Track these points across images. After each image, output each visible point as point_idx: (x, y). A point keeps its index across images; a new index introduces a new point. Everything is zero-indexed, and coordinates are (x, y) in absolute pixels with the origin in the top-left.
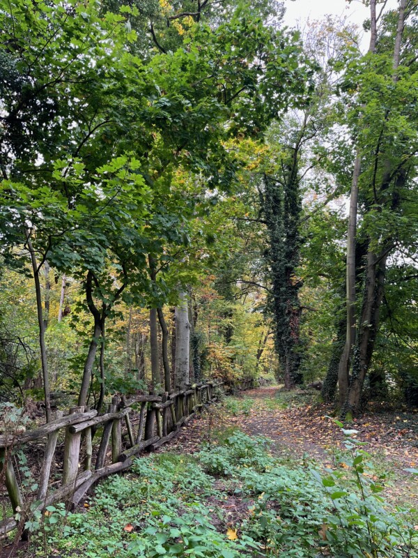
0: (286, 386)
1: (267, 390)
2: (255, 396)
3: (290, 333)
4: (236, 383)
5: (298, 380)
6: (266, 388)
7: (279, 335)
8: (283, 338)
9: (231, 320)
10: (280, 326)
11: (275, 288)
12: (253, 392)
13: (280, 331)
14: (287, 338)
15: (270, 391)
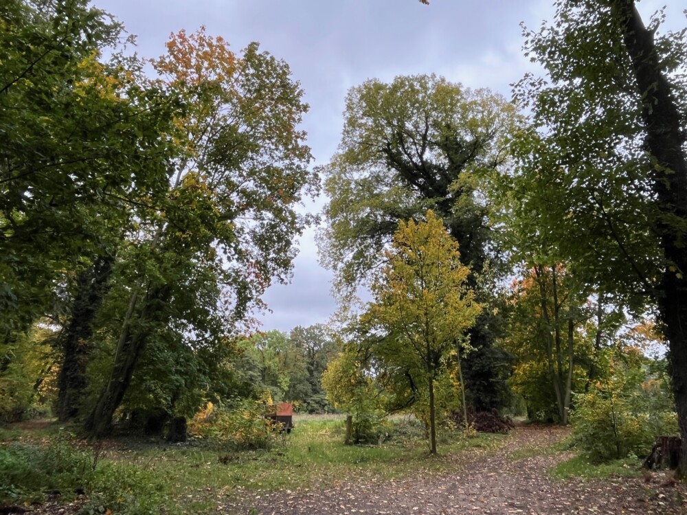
0: (60, 420)
1: (38, 424)
2: (24, 428)
3: (76, 370)
4: (4, 415)
5: (73, 413)
6: (38, 422)
7: (64, 370)
8: (68, 373)
9: (13, 347)
10: (67, 362)
11: (71, 326)
12: (21, 425)
13: (67, 366)
14: (71, 375)
15: (41, 424)
